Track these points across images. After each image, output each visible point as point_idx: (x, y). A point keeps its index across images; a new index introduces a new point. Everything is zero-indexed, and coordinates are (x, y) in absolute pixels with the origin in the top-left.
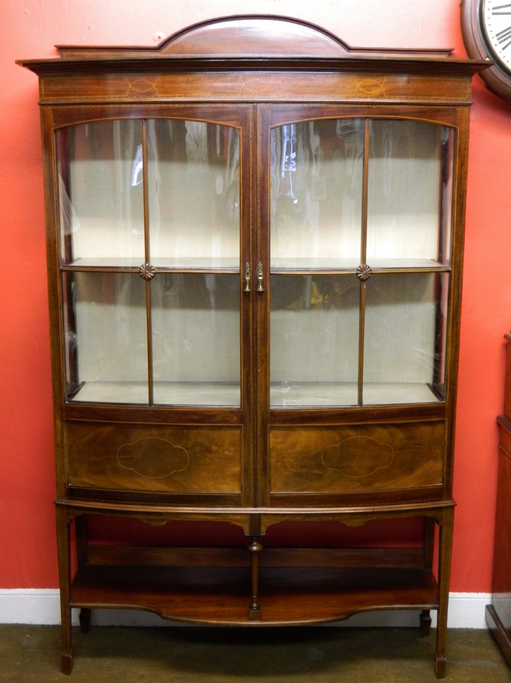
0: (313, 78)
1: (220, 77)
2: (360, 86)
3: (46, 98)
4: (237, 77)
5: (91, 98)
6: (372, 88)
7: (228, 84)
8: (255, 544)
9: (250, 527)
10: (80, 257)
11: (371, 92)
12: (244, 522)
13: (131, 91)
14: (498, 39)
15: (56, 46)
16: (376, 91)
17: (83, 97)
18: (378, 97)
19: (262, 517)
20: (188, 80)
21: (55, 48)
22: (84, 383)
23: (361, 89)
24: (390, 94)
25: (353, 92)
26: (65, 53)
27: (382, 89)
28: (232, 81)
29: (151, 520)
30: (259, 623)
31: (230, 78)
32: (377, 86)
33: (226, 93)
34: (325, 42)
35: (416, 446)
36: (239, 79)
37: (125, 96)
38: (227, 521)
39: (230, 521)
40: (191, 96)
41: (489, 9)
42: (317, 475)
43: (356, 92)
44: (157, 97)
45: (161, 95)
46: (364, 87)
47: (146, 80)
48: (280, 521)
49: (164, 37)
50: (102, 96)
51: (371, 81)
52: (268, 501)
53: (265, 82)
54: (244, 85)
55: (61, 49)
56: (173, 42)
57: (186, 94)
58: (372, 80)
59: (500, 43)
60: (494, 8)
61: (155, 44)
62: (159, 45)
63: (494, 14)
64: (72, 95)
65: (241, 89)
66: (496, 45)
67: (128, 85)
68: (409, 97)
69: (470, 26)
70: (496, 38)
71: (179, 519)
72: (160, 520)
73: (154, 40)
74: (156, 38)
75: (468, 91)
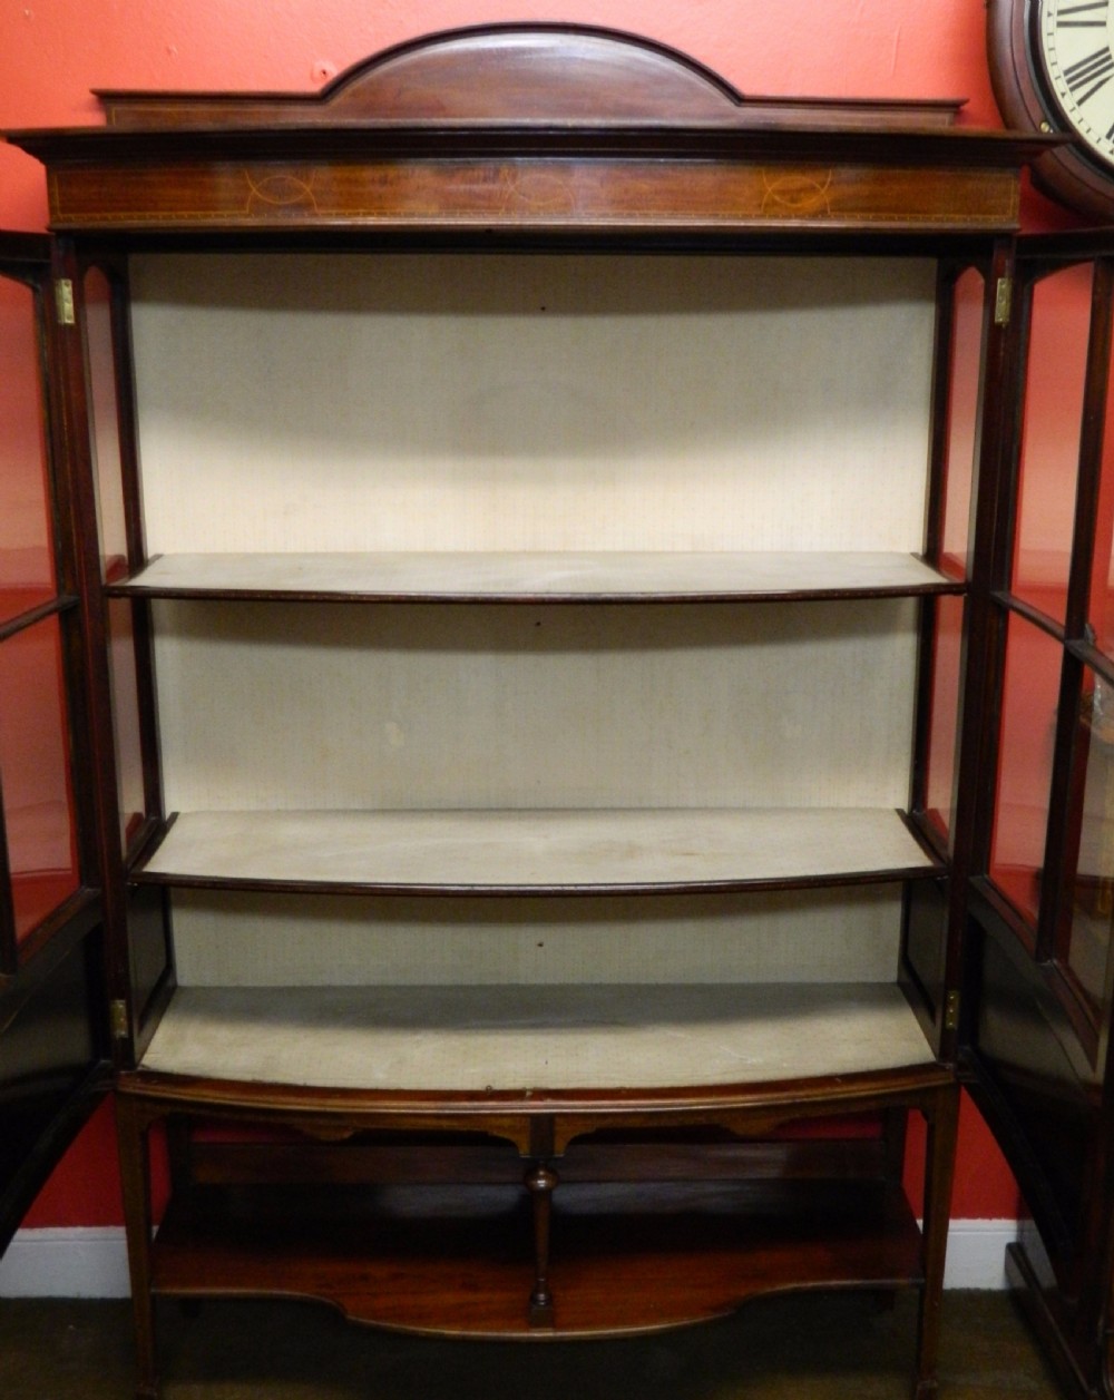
0: (670, 172)
1: (458, 169)
2: (774, 191)
3: (66, 215)
4: (497, 172)
5: (164, 218)
6: (802, 195)
7: (479, 188)
8: (541, 1173)
9: (531, 1141)
10: (160, 552)
11: (799, 205)
12: (518, 1132)
13: (256, 201)
14: (1069, 81)
15: (94, 92)
16: (811, 202)
17: (148, 214)
18: (814, 216)
19: (557, 1120)
20: (386, 176)
21: (93, 97)
22: (175, 816)
23: (777, 198)
24: (841, 210)
25: (760, 206)
26: (116, 108)
27: (823, 197)
28: (485, 180)
29: (320, 1128)
30: (551, 1334)
31: (482, 174)
32: (813, 189)
33: (472, 207)
34: (689, 84)
36: (501, 176)
37: (243, 212)
38: (481, 1128)
39: (486, 1129)
40: (394, 215)
41: (1049, 15)
43: (766, 205)
44: (316, 215)
45: (324, 212)
46: (782, 193)
47: (290, 177)
48: (596, 1128)
49: (334, 71)
50: (193, 213)
51: (797, 180)
53: (560, 182)
54: (512, 188)
55: (106, 98)
56: (354, 83)
57: (383, 208)
58: (804, 178)
59: (1072, 89)
60: (1061, 12)
61: (315, 87)
62: (323, 90)
63: (1060, 24)
64: (121, 209)
65: (507, 197)
66: (1063, 94)
67: (249, 189)
68: (884, 215)
69: (1008, 50)
70: (1064, 79)
71: (379, 1126)
72: (338, 1128)
73: (312, 77)
74: (317, 73)
75: (1012, 201)
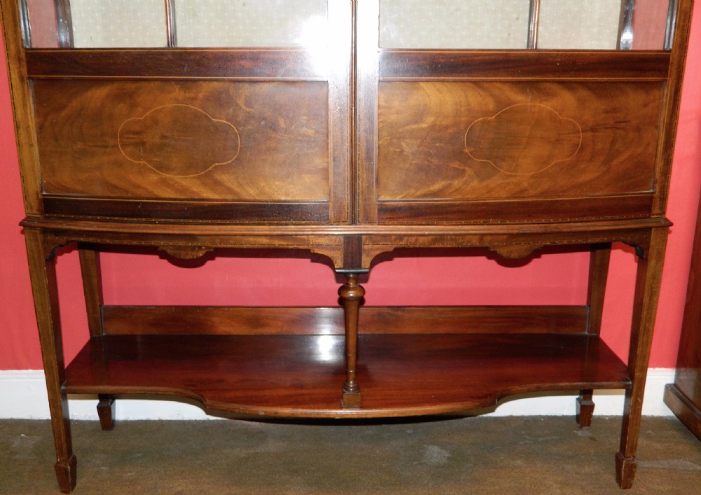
8: (351, 285)
9: (344, 257)
12: (333, 249)
19: (364, 240)
29: (180, 248)
30: (359, 412)
35: (618, 125)
38: (305, 247)
39: (310, 247)
42: (455, 169)
48: (394, 247)
52: (375, 214)
71: (225, 246)
72: (193, 248)
